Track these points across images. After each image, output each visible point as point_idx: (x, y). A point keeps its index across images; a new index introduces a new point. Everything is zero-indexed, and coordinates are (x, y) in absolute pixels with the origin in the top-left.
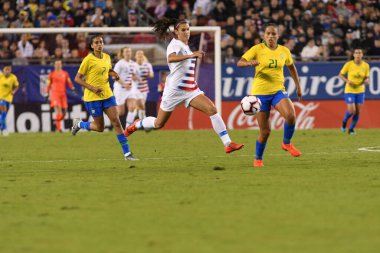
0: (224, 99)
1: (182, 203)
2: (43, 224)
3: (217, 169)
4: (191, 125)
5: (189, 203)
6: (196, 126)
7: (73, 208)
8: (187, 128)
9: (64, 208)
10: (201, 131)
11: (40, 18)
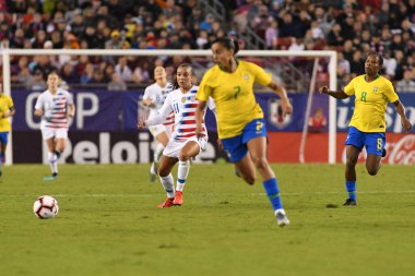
0: (339, 131)
1: (291, 243)
2: (140, 263)
3: (330, 206)
4: (302, 159)
5: (299, 243)
6: (308, 159)
7: (172, 247)
8: (297, 160)
9: (162, 247)
10: (313, 165)
11: (139, 39)
